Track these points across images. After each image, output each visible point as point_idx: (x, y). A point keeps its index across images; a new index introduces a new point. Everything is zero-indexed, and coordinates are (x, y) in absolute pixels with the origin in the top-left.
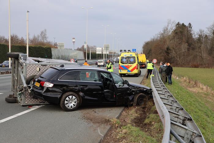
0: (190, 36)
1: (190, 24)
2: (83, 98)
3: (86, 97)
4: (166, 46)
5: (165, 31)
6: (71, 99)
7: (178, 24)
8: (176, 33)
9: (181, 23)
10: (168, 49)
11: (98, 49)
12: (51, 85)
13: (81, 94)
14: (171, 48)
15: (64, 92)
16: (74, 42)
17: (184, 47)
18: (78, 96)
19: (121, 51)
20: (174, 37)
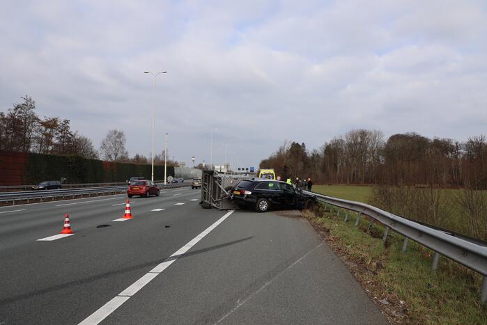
0: (304, 155)
1: (303, 144)
2: (271, 202)
3: (274, 202)
4: (283, 165)
5: (281, 150)
6: (263, 204)
7: (294, 143)
8: (293, 152)
9: (296, 142)
10: (285, 167)
11: (216, 167)
12: (250, 193)
13: (270, 199)
14: (288, 166)
15: (259, 198)
16: (193, 161)
17: (300, 165)
18: (268, 202)
19: (239, 169)
20: (290, 156)
